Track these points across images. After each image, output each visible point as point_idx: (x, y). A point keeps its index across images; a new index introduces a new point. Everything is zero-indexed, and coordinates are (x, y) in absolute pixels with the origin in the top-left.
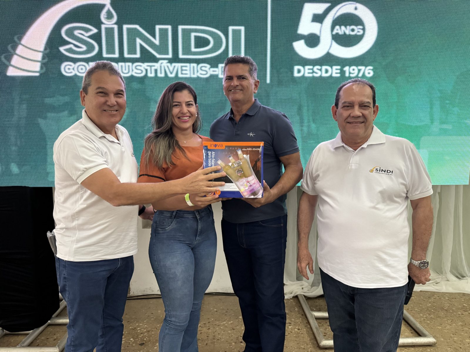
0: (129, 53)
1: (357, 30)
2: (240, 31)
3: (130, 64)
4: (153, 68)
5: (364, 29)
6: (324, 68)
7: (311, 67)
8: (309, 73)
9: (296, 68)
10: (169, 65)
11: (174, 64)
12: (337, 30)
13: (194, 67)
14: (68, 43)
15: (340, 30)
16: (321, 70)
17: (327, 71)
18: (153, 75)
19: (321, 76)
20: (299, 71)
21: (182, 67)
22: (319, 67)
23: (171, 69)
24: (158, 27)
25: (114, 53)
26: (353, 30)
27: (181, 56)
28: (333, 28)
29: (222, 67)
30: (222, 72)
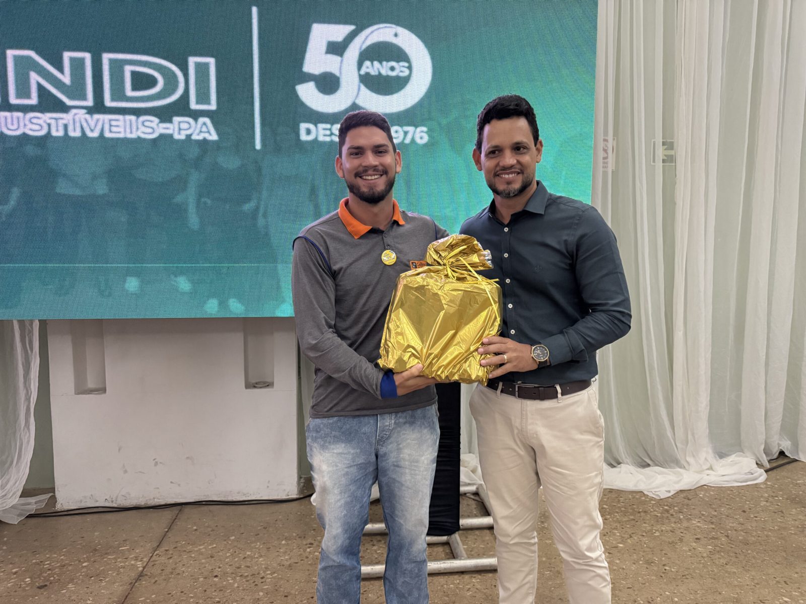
0: (18, 97)
1: (400, 69)
2: (207, 65)
3: (20, 114)
4: (61, 122)
5: (410, 68)
8: (325, 135)
9: (303, 126)
10: (88, 116)
11: (96, 116)
12: (368, 68)
13: (131, 121)
15: (373, 68)
18: (61, 133)
20: (308, 132)
21: (110, 120)
23: (92, 124)
24: (67, 56)
26: (392, 69)
28: (360, 65)
29: (180, 123)
30: (180, 129)
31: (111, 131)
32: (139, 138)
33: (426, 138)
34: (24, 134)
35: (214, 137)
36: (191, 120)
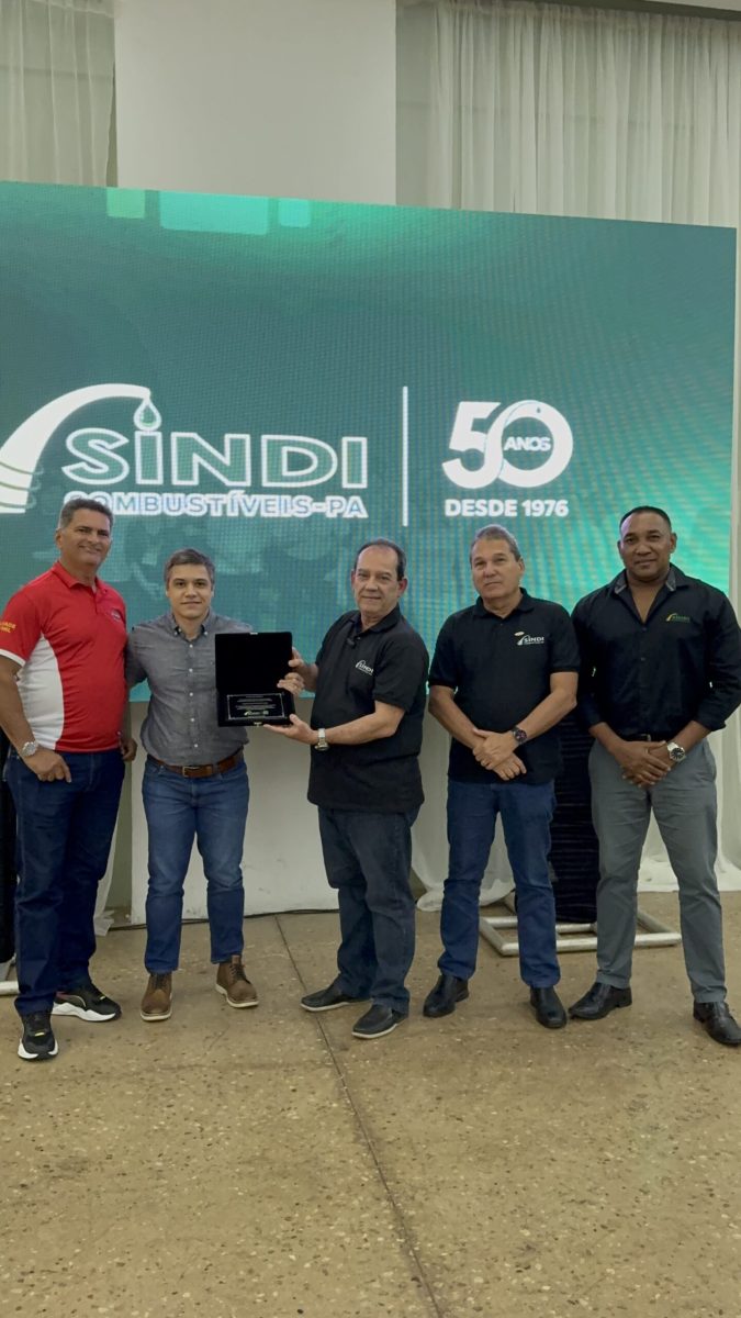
0: (180, 478)
1: (542, 444)
2: (360, 444)
3: (182, 495)
5: (551, 443)
6: (493, 502)
7: (472, 501)
8: (469, 511)
9: (449, 502)
10: (246, 497)
11: (253, 496)
12: (511, 443)
13: (286, 501)
14: (79, 460)
15: (515, 444)
16: (487, 506)
17: (496, 508)
18: (219, 514)
19: (487, 516)
20: (453, 508)
21: (267, 500)
22: (484, 502)
23: (250, 504)
24: (228, 437)
25: (154, 477)
26: (535, 444)
27: (265, 483)
28: (504, 441)
29: (332, 501)
30: (332, 509)
31: (268, 512)
32: (294, 517)
33: (566, 511)
34: (185, 515)
35: (364, 514)
36: (342, 499)
